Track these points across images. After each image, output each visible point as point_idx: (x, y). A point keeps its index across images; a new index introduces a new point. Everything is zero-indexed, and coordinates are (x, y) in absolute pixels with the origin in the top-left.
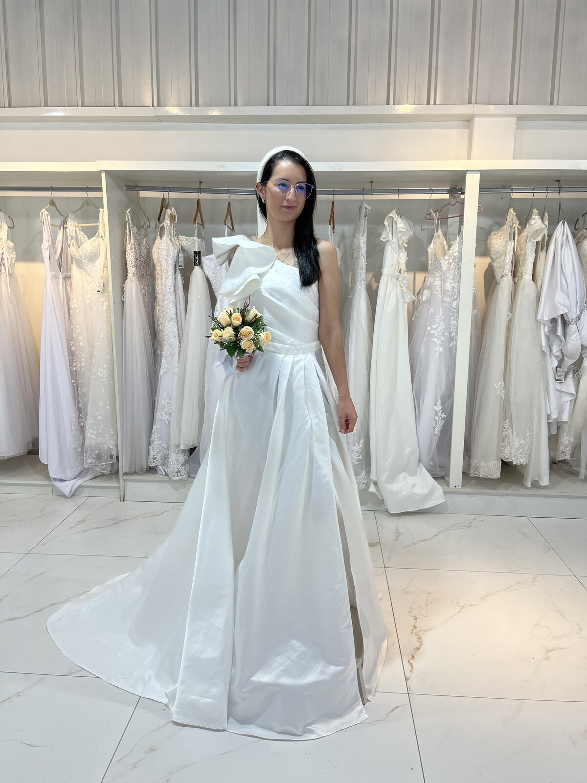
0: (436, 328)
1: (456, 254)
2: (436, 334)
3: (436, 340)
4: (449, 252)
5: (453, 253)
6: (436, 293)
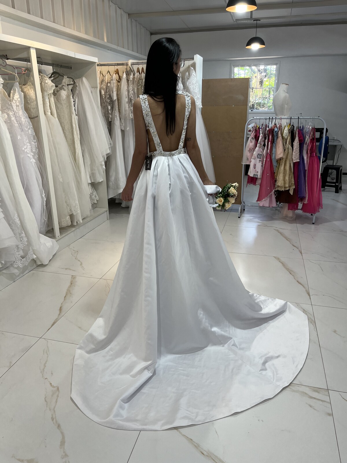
1: (19, 99)
2: (28, 152)
3: (29, 155)
4: (13, 98)
5: (17, 98)
6: (16, 125)
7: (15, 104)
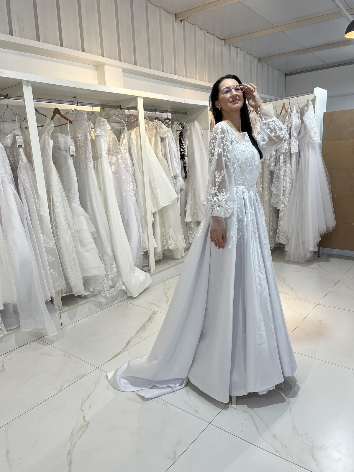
0: (129, 187)
4: (122, 143)
5: (126, 143)
6: (122, 166)
7: (123, 148)
